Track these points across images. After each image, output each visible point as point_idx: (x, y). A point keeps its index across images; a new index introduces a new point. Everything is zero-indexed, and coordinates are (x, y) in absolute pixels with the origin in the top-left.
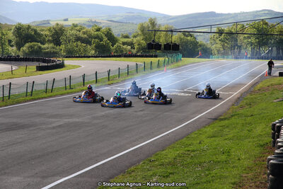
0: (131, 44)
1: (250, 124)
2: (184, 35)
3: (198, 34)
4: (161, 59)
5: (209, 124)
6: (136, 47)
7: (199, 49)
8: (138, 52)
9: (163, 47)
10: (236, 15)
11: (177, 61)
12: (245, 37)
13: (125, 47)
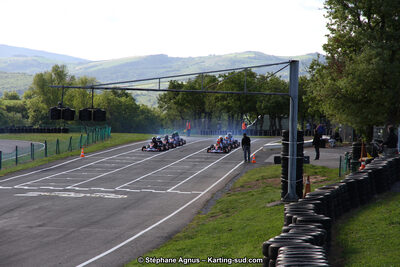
0: (22, 110)
1: (227, 244)
2: (115, 93)
3: (139, 92)
4: (76, 136)
5: (157, 247)
6: (31, 114)
7: (141, 117)
8: (34, 124)
9: (77, 114)
10: (202, 60)
11: (103, 139)
12: (217, 98)
13: (11, 114)
